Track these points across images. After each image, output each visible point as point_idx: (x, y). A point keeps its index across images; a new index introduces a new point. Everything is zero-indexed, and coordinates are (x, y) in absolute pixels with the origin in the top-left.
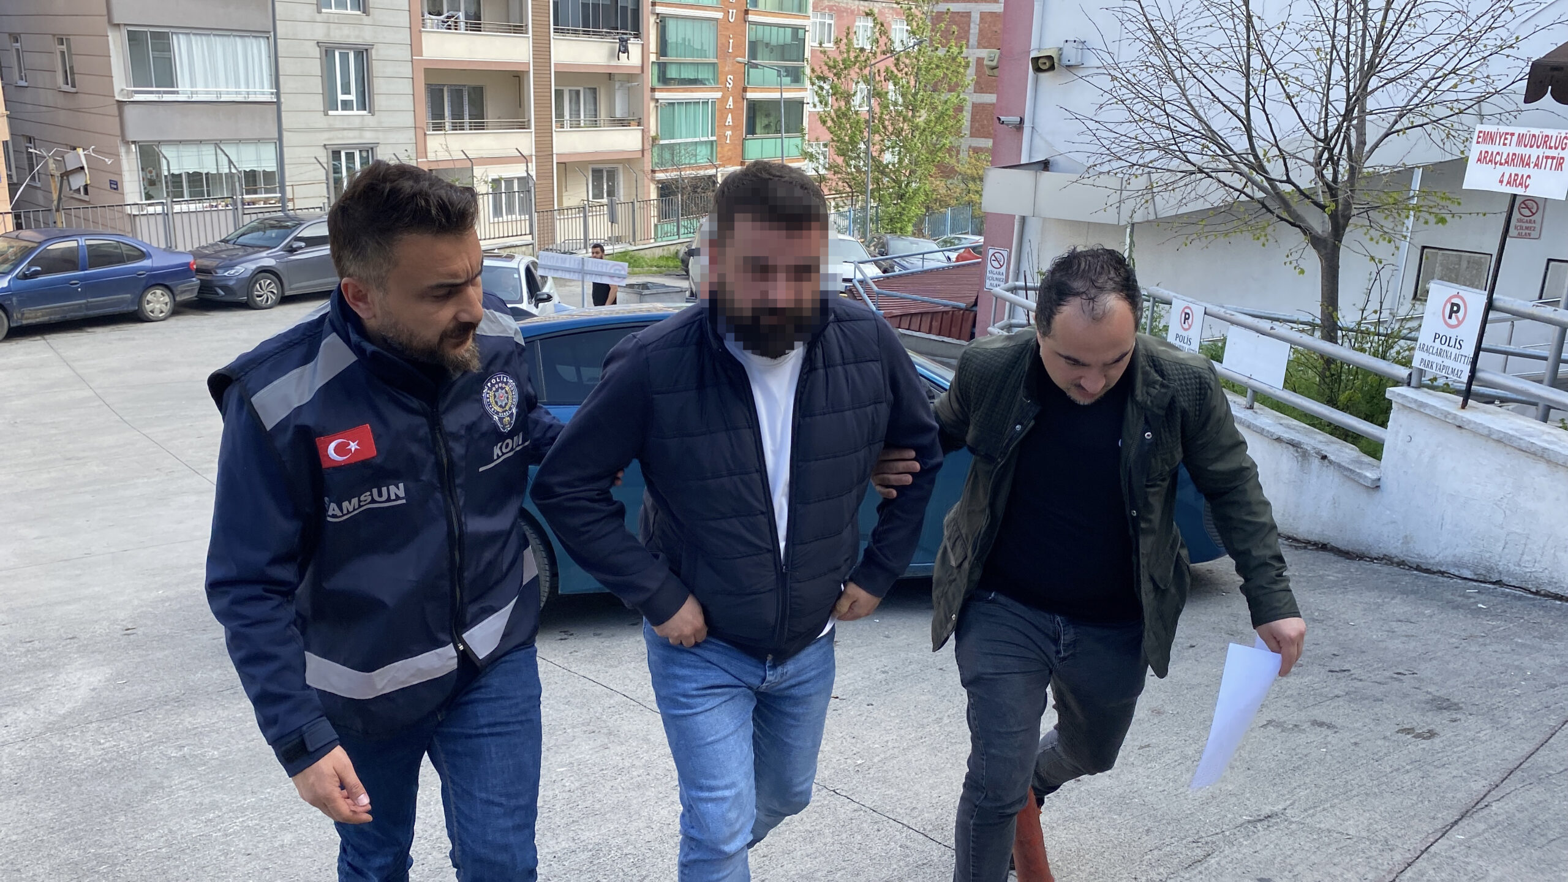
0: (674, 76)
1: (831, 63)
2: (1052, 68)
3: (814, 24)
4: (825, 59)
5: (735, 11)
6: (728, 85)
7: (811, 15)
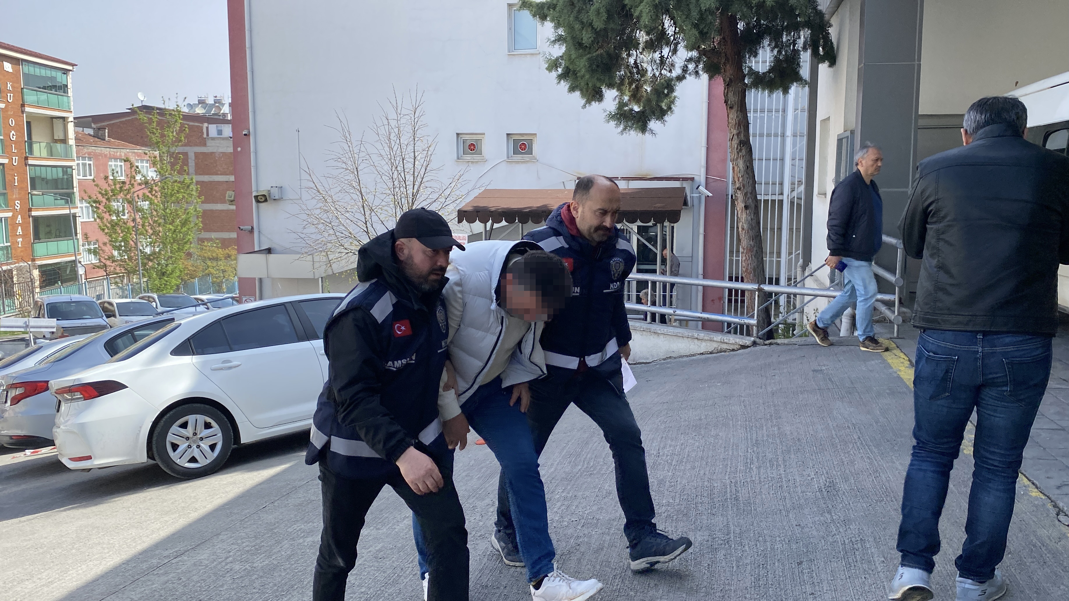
1: (103, 192)
2: (266, 200)
3: (78, 165)
4: (99, 190)
5: (17, 158)
6: (16, 208)
7: (76, 159)
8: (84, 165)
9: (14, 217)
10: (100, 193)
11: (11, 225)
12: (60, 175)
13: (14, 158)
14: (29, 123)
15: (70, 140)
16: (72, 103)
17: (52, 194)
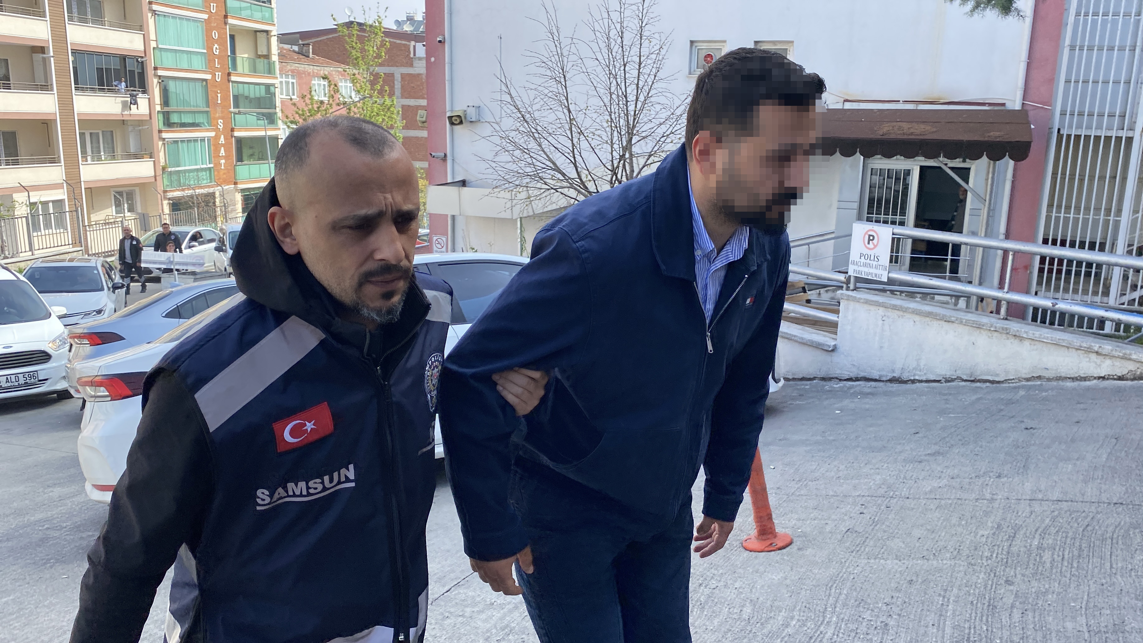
0: (176, 121)
1: (300, 112)
2: (461, 123)
3: (281, 82)
4: (296, 109)
5: (220, 74)
6: (219, 127)
7: (278, 76)
8: (287, 83)
9: (217, 137)
10: (297, 113)
11: (214, 145)
12: (263, 93)
13: (217, 73)
14: (232, 37)
15: (273, 56)
16: (275, 15)
17: (255, 114)
